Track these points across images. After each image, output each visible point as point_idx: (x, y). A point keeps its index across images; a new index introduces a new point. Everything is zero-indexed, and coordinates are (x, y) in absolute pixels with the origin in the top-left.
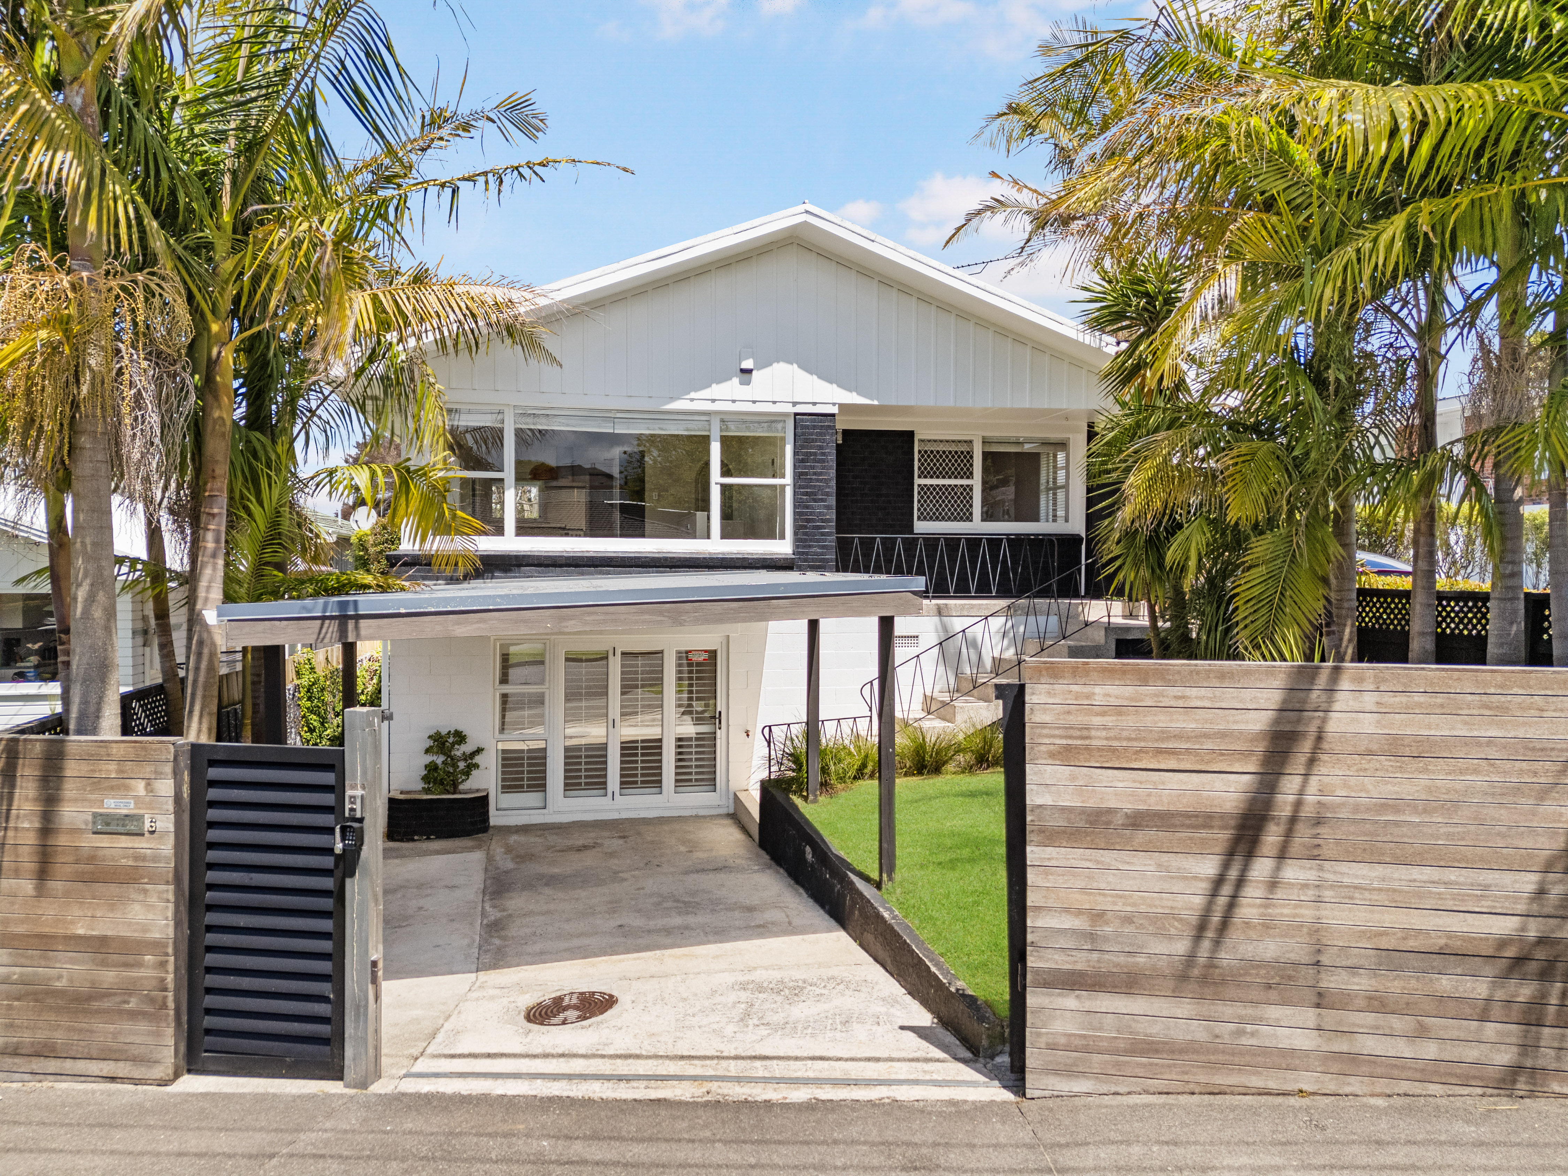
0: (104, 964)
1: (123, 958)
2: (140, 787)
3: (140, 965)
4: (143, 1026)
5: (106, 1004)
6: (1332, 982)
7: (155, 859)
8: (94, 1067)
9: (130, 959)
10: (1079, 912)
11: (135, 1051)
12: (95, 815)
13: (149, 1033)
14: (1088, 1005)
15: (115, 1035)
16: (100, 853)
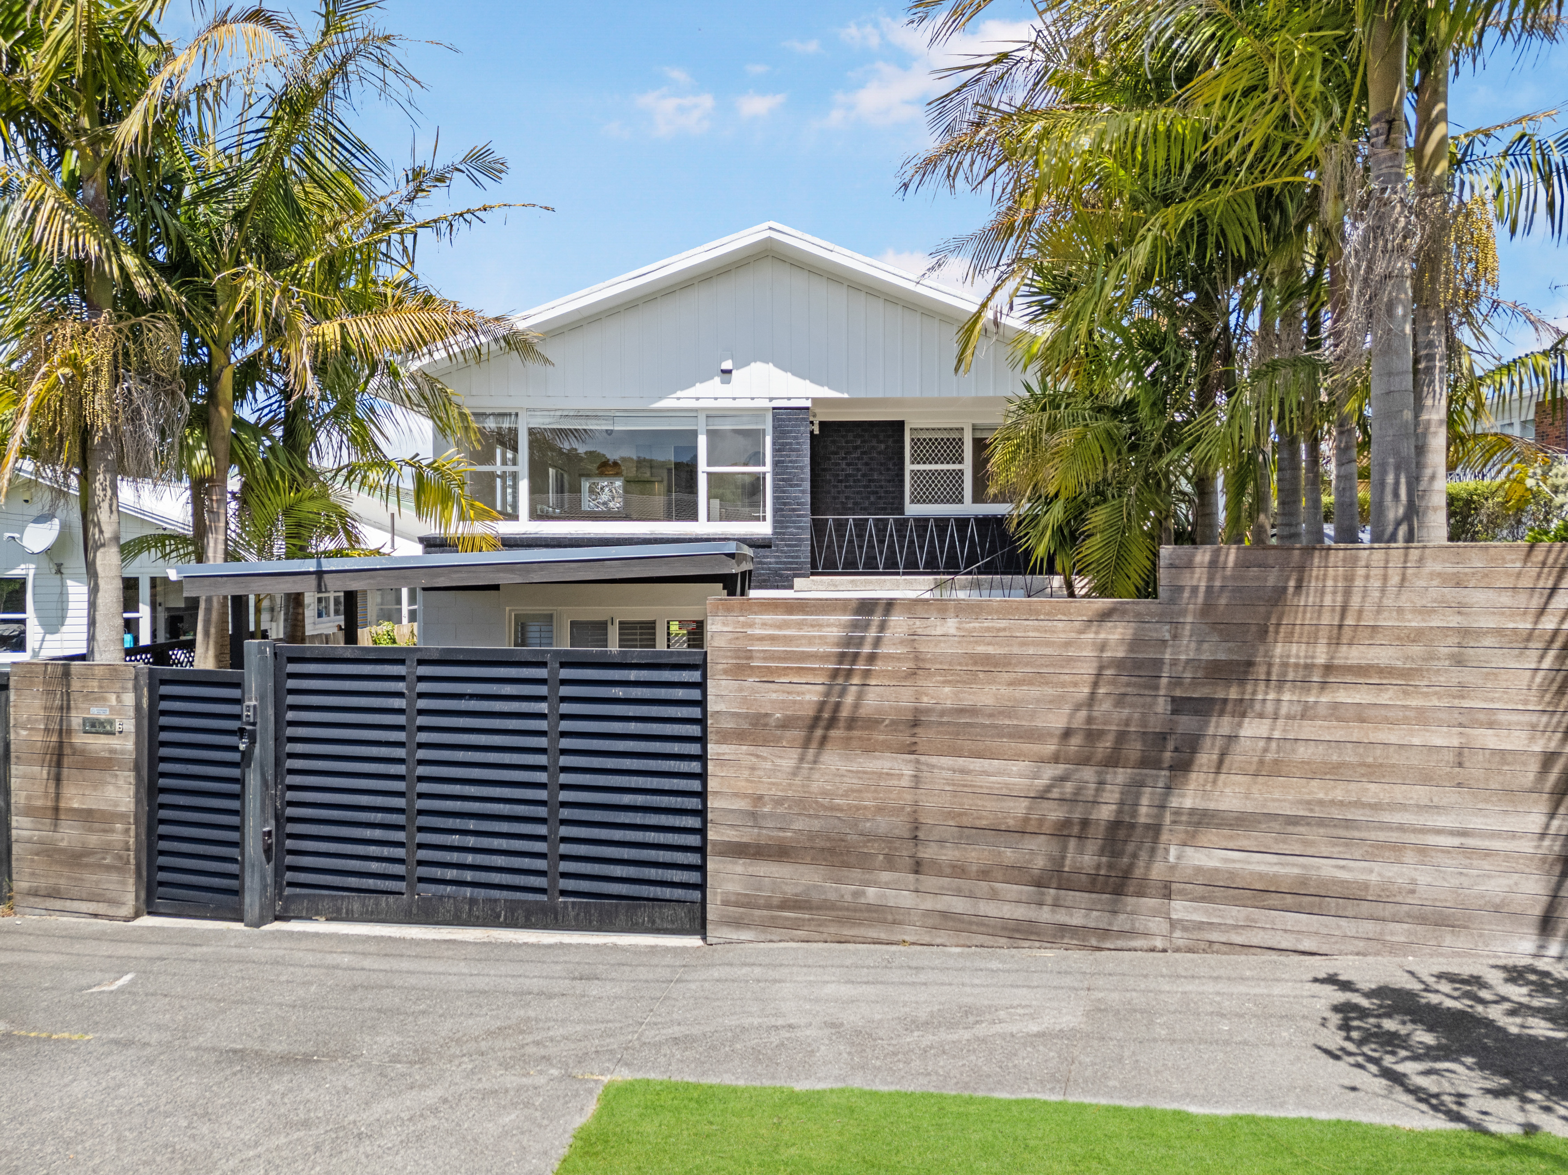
0: (91, 830)
1: (102, 826)
2: (113, 698)
3: (112, 831)
4: (114, 877)
5: (91, 860)
6: (927, 853)
7: (123, 752)
8: (85, 907)
9: (107, 826)
10: (745, 796)
11: (109, 895)
12: (84, 719)
13: (119, 882)
14: (751, 870)
15: (97, 882)
16: (88, 747)
